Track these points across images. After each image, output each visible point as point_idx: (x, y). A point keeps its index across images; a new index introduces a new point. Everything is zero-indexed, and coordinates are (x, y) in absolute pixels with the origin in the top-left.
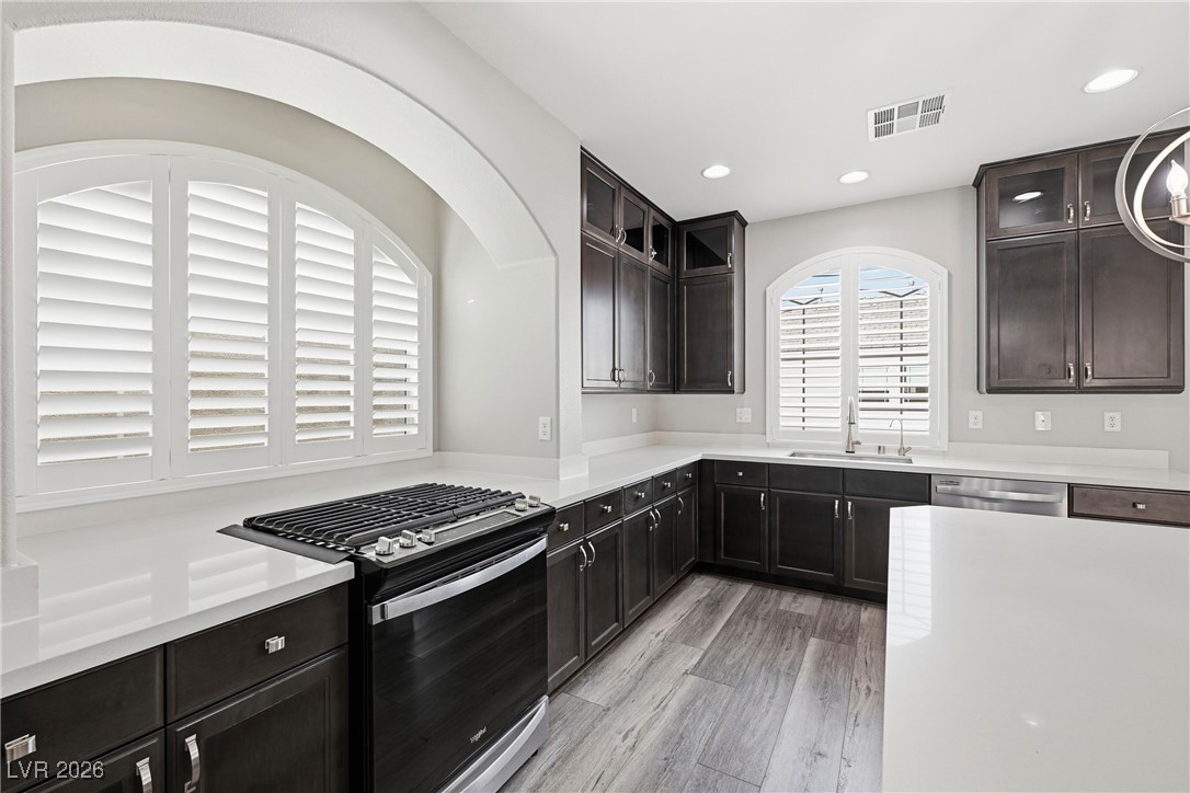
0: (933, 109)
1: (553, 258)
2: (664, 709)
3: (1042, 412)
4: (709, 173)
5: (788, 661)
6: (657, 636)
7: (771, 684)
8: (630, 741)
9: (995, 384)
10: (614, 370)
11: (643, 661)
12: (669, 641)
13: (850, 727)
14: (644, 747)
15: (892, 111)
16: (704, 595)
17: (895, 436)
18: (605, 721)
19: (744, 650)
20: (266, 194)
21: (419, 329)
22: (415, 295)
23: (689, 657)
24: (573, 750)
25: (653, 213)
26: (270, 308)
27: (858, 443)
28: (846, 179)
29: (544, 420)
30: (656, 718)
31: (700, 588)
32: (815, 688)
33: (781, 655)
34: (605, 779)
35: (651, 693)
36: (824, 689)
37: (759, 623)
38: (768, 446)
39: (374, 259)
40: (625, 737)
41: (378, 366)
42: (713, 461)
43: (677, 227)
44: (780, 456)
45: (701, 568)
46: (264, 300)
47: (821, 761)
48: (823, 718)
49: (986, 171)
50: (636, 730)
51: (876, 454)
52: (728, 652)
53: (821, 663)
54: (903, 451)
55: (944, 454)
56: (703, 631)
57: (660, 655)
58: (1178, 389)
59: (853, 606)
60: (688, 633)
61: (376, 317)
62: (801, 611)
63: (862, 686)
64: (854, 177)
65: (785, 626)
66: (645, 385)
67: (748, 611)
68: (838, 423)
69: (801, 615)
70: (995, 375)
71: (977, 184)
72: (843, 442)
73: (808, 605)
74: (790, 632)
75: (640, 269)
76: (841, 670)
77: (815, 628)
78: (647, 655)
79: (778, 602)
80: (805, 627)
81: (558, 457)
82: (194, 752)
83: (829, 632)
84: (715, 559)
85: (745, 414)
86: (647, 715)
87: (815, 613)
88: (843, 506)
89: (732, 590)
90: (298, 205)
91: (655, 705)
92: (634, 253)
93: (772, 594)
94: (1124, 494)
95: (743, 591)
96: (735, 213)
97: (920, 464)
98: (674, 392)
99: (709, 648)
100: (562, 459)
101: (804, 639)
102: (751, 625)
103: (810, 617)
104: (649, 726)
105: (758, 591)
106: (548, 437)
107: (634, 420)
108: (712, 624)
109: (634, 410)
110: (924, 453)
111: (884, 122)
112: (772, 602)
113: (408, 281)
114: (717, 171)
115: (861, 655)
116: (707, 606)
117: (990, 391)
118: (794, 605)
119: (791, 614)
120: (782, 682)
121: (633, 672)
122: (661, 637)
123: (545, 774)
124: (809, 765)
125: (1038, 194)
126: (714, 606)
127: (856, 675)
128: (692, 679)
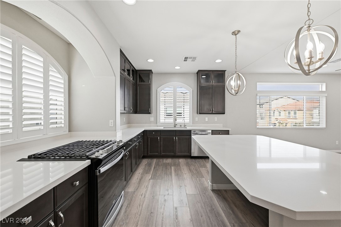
0: (194, 59)
1: (114, 77)
2: (148, 188)
3: (207, 117)
4: (149, 61)
5: (169, 172)
6: (139, 174)
7: (168, 177)
8: (143, 196)
9: (200, 112)
10: (125, 108)
11: (138, 180)
12: (143, 174)
13: (184, 180)
14: (147, 196)
15: (188, 57)
16: (146, 163)
17: (183, 123)
18: (135, 194)
19: (160, 172)
20: (11, 41)
21: (64, 93)
22: (63, 82)
23: (149, 176)
24: (130, 202)
25: (132, 67)
26: (13, 82)
27: (177, 125)
28: (176, 68)
29: (111, 121)
30: (147, 190)
31: (145, 162)
32: (176, 175)
33: (168, 171)
34: (141, 204)
35: (143, 186)
36: (177, 175)
37: (161, 166)
38: (158, 126)
39: (50, 69)
40: (142, 195)
41: (51, 104)
42: (147, 130)
43: (137, 71)
44: (161, 128)
45: (144, 157)
46: (10, 79)
47: (182, 187)
48: (179, 180)
49: (199, 71)
50: (144, 193)
51: (180, 127)
52: (157, 173)
53: (175, 171)
54: (185, 126)
55: (192, 126)
56: (150, 170)
57: (142, 178)
58: (224, 113)
59: (177, 159)
60: (146, 172)
61: (51, 88)
62: (168, 162)
63: (184, 173)
64: (177, 68)
65: (166, 166)
66: (130, 112)
67: (157, 164)
68: (172, 120)
69: (168, 163)
70: (200, 111)
71: (197, 73)
72: (173, 125)
73: (169, 161)
74: (167, 166)
75: (129, 81)
76: (179, 172)
77: (172, 165)
78: (139, 178)
79: (163, 161)
80: (170, 165)
81: (116, 131)
82: (62, 215)
83: (175, 165)
84: (147, 154)
85: (152, 119)
86: (145, 190)
87: (171, 162)
88: (176, 138)
89: (152, 161)
90: (23, 46)
91: (146, 187)
92: (128, 76)
93: (161, 160)
94: (219, 131)
95: (155, 161)
96: (151, 70)
97: (188, 128)
98: (135, 113)
99: (152, 174)
100: (117, 131)
101: (171, 167)
102: (159, 167)
103: (170, 163)
104: (146, 192)
105: (158, 160)
106: (113, 126)
107: (125, 121)
108: (151, 169)
109: (124, 118)
110: (189, 126)
111: (186, 59)
112: (162, 162)
113: (60, 77)
114: (150, 61)
115: (182, 168)
116: (148, 165)
117: (200, 114)
118: (166, 161)
119: (166, 163)
120: (170, 176)
121: (137, 183)
122: (140, 174)
123: (126, 209)
124: (180, 189)
125: (205, 77)
126: (150, 165)
127: (182, 172)
128: (151, 180)
